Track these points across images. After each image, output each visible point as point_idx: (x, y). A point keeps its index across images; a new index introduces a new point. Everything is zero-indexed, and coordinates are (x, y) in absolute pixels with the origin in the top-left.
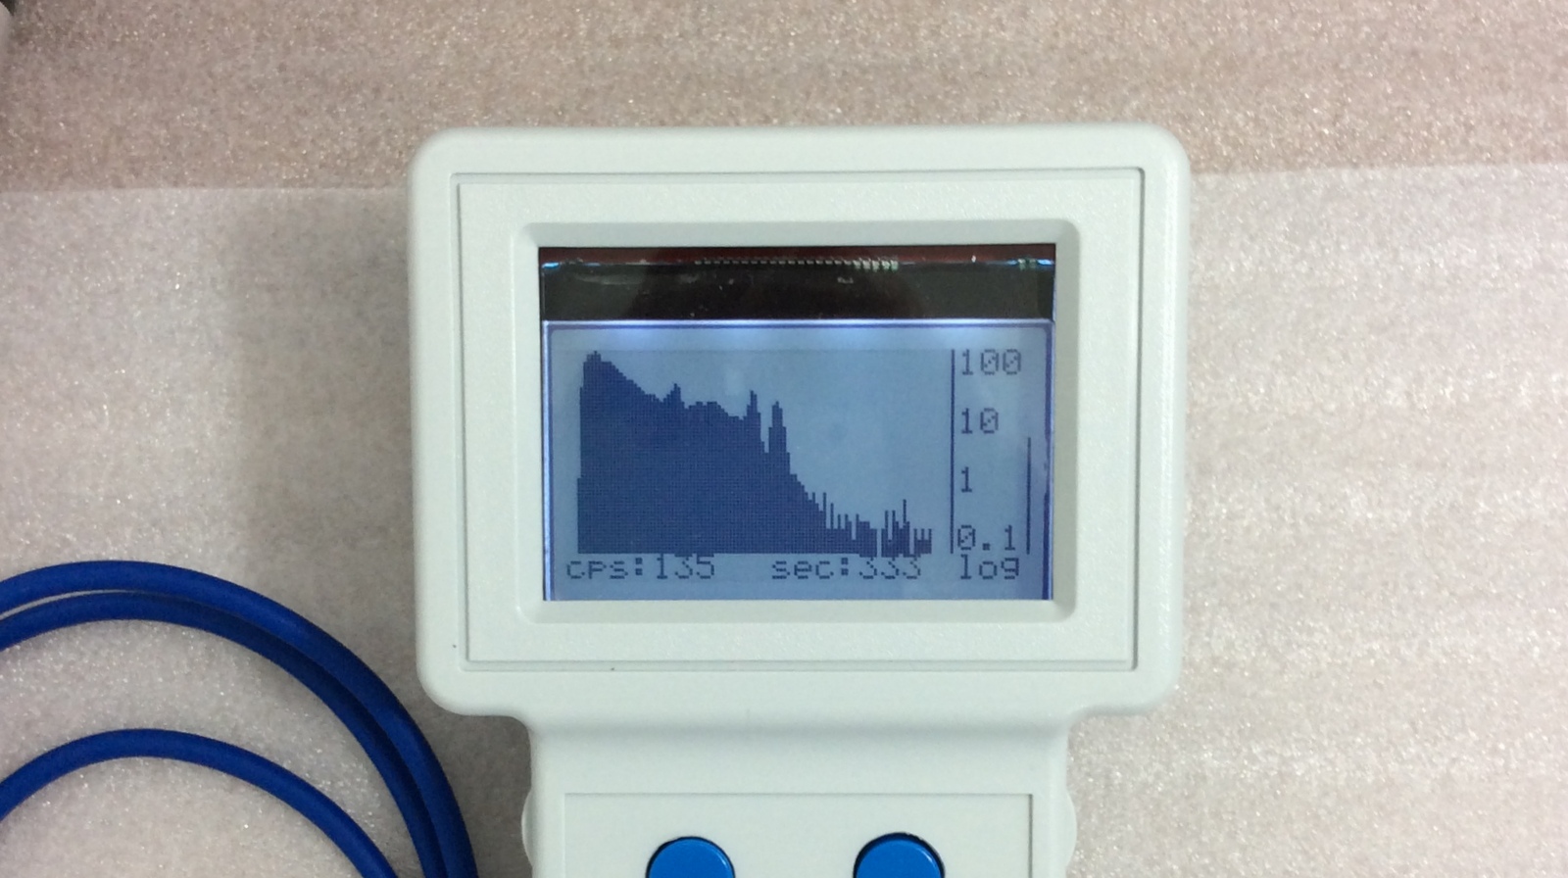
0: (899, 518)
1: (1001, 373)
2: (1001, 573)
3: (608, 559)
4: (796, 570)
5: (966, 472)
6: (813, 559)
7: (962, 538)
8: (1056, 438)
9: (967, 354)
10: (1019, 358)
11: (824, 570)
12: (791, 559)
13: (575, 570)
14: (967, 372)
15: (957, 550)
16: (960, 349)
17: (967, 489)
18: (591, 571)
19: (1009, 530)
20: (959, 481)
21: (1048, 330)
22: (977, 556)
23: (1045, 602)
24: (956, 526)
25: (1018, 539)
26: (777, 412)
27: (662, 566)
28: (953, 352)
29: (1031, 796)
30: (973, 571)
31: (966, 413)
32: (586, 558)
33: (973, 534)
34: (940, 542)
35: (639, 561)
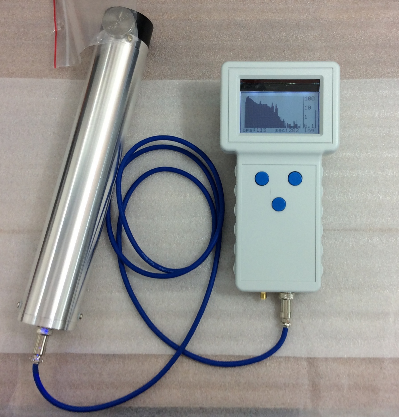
0: (295, 123)
1: (311, 100)
2: (311, 131)
3: (249, 129)
4: (279, 131)
5: (306, 115)
6: (282, 129)
7: (305, 126)
8: (320, 110)
9: (306, 97)
10: (314, 98)
11: (283, 131)
12: (278, 129)
13: (244, 130)
14: (306, 100)
15: (304, 128)
16: (305, 96)
17: (306, 118)
18: (247, 130)
19: (312, 125)
20: (305, 117)
21: (319, 93)
22: (307, 129)
23: (318, 134)
24: (304, 124)
25: (314, 126)
26: (276, 107)
27: (258, 130)
28: (304, 97)
29: (316, 165)
30: (307, 131)
31: (306, 106)
32: (246, 128)
33: (307, 125)
34: (302, 126)
35: (254, 129)
